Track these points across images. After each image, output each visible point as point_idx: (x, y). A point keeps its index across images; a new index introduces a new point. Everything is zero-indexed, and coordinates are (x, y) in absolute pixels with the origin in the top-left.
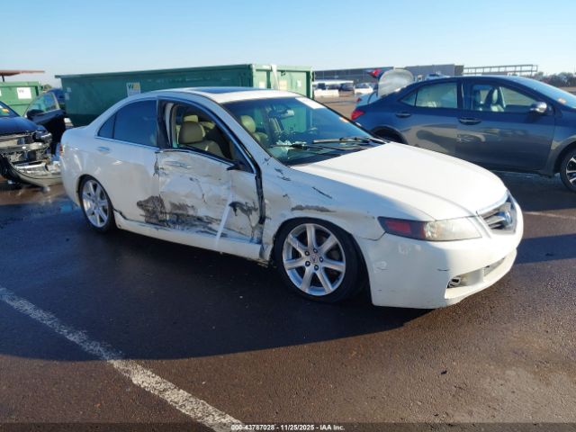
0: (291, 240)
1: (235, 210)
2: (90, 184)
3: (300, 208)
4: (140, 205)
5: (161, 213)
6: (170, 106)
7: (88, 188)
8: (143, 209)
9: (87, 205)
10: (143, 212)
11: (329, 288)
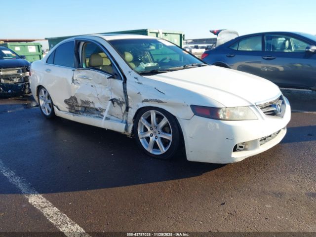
0: (142, 120)
1: (113, 103)
2: (43, 91)
3: (146, 101)
4: (66, 102)
5: (76, 106)
6: (82, 43)
7: (42, 92)
8: (68, 104)
9: (42, 102)
10: (67, 106)
11: (163, 150)
